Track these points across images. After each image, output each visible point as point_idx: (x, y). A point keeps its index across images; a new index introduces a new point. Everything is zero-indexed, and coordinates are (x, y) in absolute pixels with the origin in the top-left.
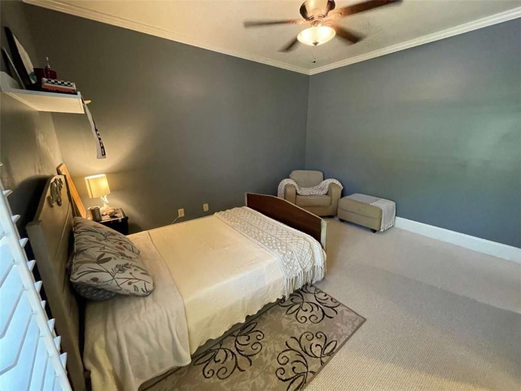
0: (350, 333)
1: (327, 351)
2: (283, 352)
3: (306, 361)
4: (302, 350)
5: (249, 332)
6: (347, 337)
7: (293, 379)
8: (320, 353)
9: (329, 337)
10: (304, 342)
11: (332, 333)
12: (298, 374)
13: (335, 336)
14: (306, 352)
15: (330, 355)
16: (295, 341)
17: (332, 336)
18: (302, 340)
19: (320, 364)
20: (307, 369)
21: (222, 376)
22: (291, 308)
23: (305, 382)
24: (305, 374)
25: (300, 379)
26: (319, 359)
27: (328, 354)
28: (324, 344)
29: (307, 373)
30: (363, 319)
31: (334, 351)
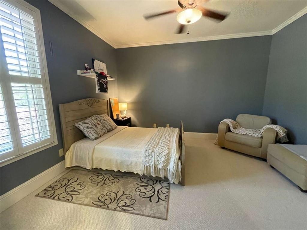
0: (146, 214)
1: (124, 208)
2: (113, 192)
3: (113, 202)
4: (119, 198)
5: (116, 178)
6: (142, 213)
7: (101, 202)
8: (121, 205)
9: (135, 205)
10: (124, 197)
11: (139, 206)
12: (104, 202)
13: (137, 208)
14: (118, 200)
15: (122, 210)
16: (123, 193)
17: (136, 207)
18: (124, 196)
19: (114, 208)
20: (109, 204)
21: (92, 182)
22: (142, 183)
23: (101, 206)
24: (105, 205)
25: (102, 204)
26: (117, 206)
27: (122, 209)
28: (128, 205)
29: (106, 205)
30: (166, 218)
31: (126, 211)
